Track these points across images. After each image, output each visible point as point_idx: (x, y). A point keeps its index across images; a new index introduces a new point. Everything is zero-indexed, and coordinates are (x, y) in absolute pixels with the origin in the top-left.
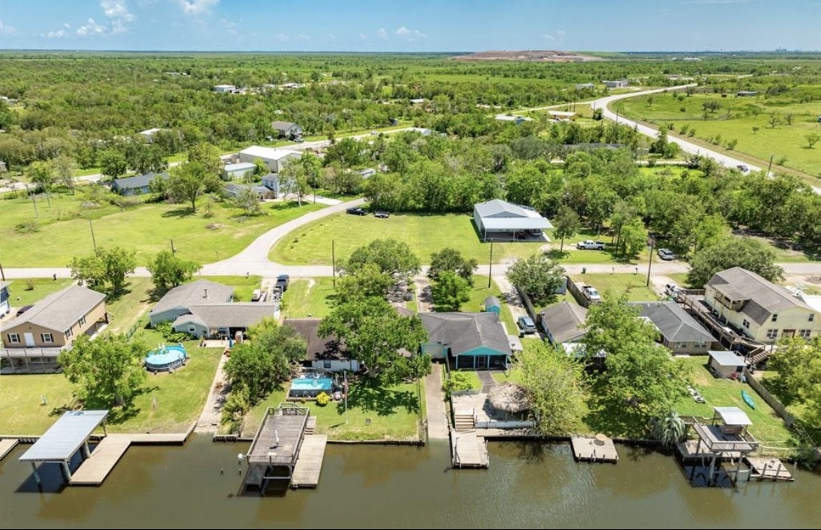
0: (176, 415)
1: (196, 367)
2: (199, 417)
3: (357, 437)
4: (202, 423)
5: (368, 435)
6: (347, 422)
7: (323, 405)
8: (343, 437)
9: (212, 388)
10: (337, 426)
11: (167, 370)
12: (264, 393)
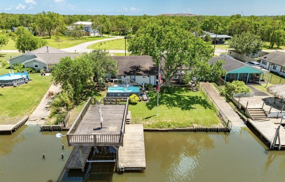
0: (11, 112)
1: (35, 84)
2: (31, 113)
3: (169, 126)
4: (33, 117)
5: (179, 124)
6: (158, 115)
7: (135, 104)
8: (157, 126)
9: (46, 96)
10: (150, 117)
11: (12, 85)
12: (86, 97)
